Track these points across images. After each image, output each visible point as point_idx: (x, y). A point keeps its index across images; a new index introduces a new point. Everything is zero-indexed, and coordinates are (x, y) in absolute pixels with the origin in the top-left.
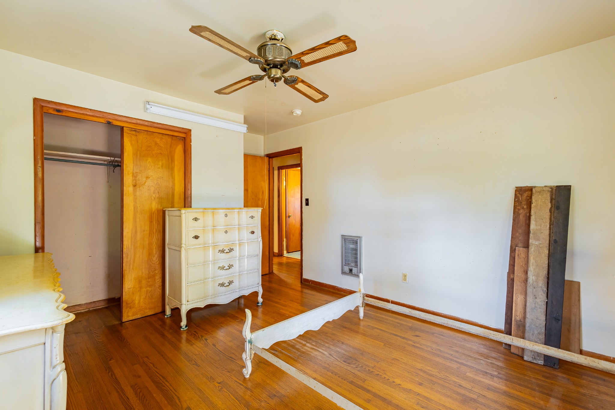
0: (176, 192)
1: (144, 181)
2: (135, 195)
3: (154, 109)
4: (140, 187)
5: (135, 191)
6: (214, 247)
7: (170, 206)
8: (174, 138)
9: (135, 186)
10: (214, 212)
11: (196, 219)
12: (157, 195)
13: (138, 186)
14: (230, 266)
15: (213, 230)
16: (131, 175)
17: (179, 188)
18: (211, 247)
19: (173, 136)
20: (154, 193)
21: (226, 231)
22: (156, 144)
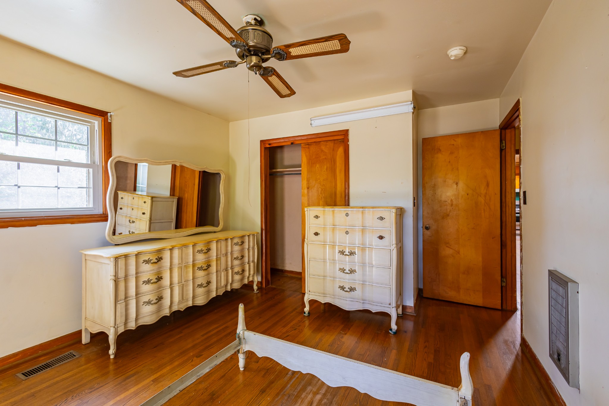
0: (338, 192)
1: (314, 184)
2: (308, 196)
3: (316, 123)
4: (311, 189)
5: (308, 192)
6: (333, 246)
7: (333, 204)
8: (336, 142)
9: (308, 188)
10: (334, 211)
11: (317, 217)
12: (323, 195)
13: (310, 188)
14: (352, 271)
15: (333, 229)
16: (306, 180)
17: (340, 187)
18: (327, 245)
19: (335, 140)
20: (321, 193)
21: (347, 231)
22: (322, 151)
